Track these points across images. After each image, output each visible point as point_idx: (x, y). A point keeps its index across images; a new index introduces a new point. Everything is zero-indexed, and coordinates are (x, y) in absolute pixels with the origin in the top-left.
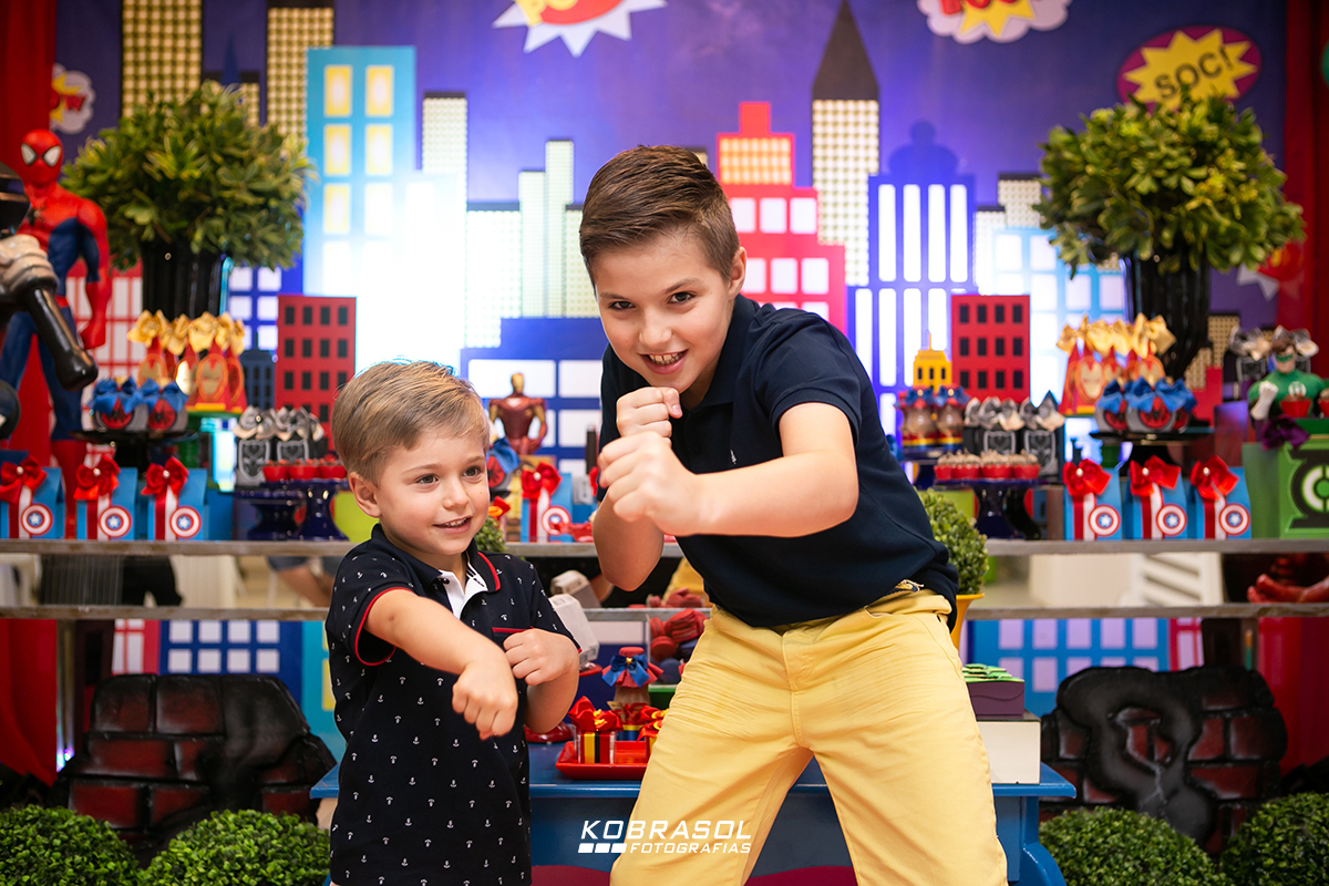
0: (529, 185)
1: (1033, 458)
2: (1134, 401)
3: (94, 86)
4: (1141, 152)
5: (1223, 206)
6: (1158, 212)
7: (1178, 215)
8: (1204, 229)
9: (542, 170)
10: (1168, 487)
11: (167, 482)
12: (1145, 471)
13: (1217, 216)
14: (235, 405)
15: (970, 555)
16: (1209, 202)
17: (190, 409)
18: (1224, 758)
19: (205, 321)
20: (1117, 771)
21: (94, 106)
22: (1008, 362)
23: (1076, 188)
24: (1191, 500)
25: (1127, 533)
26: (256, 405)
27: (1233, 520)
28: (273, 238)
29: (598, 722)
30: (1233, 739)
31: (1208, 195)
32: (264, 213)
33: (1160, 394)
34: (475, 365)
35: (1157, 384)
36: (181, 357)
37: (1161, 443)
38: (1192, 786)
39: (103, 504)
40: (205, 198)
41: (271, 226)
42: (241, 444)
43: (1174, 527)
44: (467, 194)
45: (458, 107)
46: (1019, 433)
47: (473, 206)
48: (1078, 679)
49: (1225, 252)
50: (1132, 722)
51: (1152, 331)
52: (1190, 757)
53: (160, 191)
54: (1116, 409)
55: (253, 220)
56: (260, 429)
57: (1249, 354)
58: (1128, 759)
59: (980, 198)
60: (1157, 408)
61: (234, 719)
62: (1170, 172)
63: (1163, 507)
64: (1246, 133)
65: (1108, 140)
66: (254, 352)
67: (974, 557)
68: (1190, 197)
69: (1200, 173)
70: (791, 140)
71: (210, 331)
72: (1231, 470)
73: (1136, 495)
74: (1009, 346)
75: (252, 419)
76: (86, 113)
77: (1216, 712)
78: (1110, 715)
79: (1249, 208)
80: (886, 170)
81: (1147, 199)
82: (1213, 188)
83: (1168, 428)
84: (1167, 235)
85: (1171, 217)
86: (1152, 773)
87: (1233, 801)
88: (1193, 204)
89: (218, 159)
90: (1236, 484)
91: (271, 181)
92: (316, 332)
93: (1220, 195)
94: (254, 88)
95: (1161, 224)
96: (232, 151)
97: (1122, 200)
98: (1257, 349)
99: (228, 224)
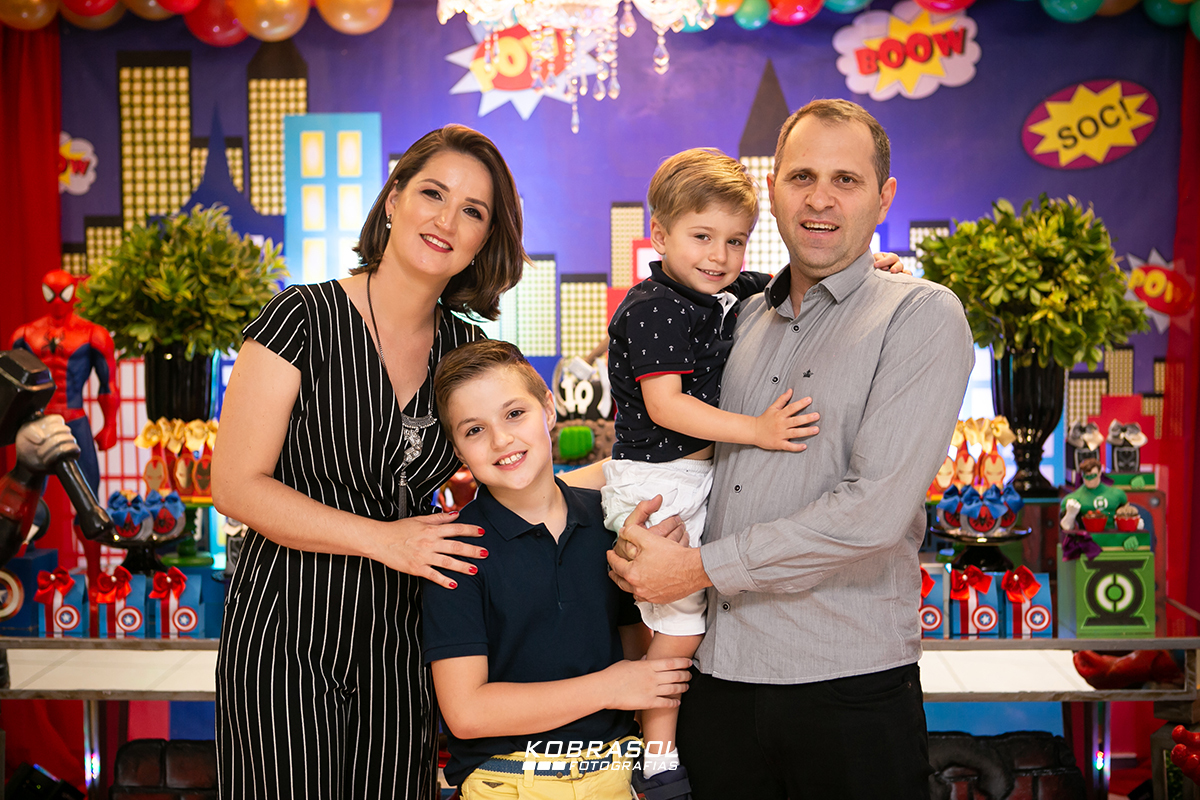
3: (96, 152)
4: (998, 267)
5: (1067, 316)
6: (1009, 319)
7: (1027, 324)
8: (1048, 336)
10: (982, 590)
11: (170, 586)
12: (965, 577)
13: (1060, 324)
16: (1052, 314)
17: (186, 501)
19: (197, 426)
21: (97, 170)
24: (1003, 600)
27: (1037, 619)
30: (1040, 793)
31: (1050, 308)
36: (179, 456)
39: (120, 605)
40: (195, 314)
42: (230, 539)
43: (987, 624)
50: (956, 778)
51: (997, 430)
53: (159, 310)
57: (1086, 446)
59: (893, 245)
60: (983, 516)
62: (1020, 285)
63: (978, 607)
64: (1095, 241)
65: (970, 250)
68: (1036, 309)
69: (1046, 286)
71: (203, 435)
72: (1036, 577)
73: (958, 598)
76: (91, 176)
77: (1026, 771)
78: (938, 772)
79: (1090, 321)
81: (1002, 308)
82: (1055, 302)
84: (1017, 337)
85: (1021, 324)
88: (1038, 316)
89: (205, 280)
90: (1039, 589)
91: (250, 295)
93: (1062, 307)
94: (238, 153)
95: (1012, 329)
96: (218, 270)
97: (979, 307)
98: (1091, 440)
99: (215, 334)
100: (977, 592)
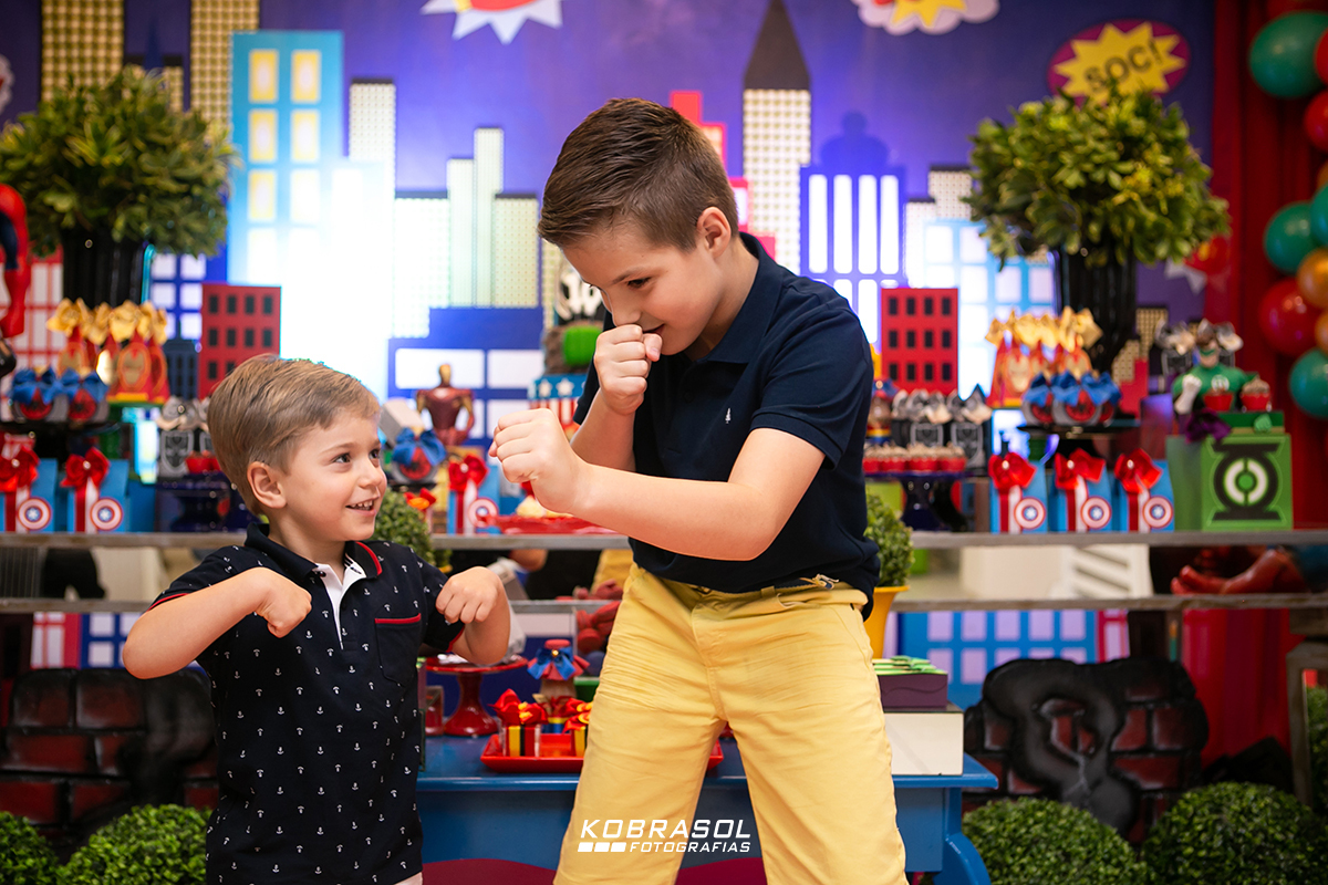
0: (457, 172)
1: (959, 451)
2: (1060, 394)
3: (12, 69)
4: (1069, 146)
5: (1150, 201)
6: (1085, 206)
7: (1105, 209)
8: (1131, 223)
9: (471, 157)
10: (1091, 479)
11: (88, 474)
12: (1071, 464)
13: (1143, 210)
14: (158, 395)
15: (895, 548)
16: (1136, 197)
17: (112, 400)
18: (1146, 748)
19: (127, 310)
20: (1041, 762)
21: (13, 89)
22: (937, 355)
23: (1005, 181)
24: (1116, 493)
25: (1052, 524)
26: (179, 395)
27: (1156, 512)
28: (197, 226)
29: (524, 715)
30: (1156, 730)
31: (1135, 189)
32: (187, 201)
33: (1085, 386)
34: (403, 355)
35: (1084, 377)
36: (103, 347)
37: (1087, 436)
38: (1115, 776)
39: (22, 496)
40: (127, 185)
41: (194, 214)
42: (164, 434)
43: (1099, 520)
44: (396, 181)
45: (385, 94)
46: (947, 426)
47: (401, 193)
48: (1003, 671)
49: (1151, 246)
50: (1057, 713)
51: (1079, 324)
52: (1114, 747)
53: (81, 177)
54: (1043, 402)
55: (176, 207)
56: (183, 419)
57: (1174, 348)
58: (1052, 750)
59: (912, 189)
60: (1083, 402)
61: (155, 713)
62: (1098, 166)
63: (1088, 499)
64: (1173, 127)
65: (1036, 133)
66: (178, 342)
67: (899, 549)
68: (1117, 192)
69: (1127, 167)
70: (722, 129)
71: (131, 321)
72: (1156, 464)
73: (1061, 488)
74: (938, 339)
75: (174, 410)
76: (5, 94)
77: (1139, 703)
78: (1035, 706)
79: (1175, 203)
80: (817, 161)
81: (1075, 193)
82: (1139, 182)
83: (1094, 420)
84: (1094, 229)
85: (1098, 211)
86: (1075, 764)
87: (1156, 791)
88: (1120, 199)
90: (1159, 478)
91: (195, 169)
92: (241, 321)
93: (1146, 188)
94: (178, 73)
95: (1089, 217)
96: (155, 137)
97: (1050, 193)
98: (1182, 343)
99: (150, 211)
100: (1086, 482)
